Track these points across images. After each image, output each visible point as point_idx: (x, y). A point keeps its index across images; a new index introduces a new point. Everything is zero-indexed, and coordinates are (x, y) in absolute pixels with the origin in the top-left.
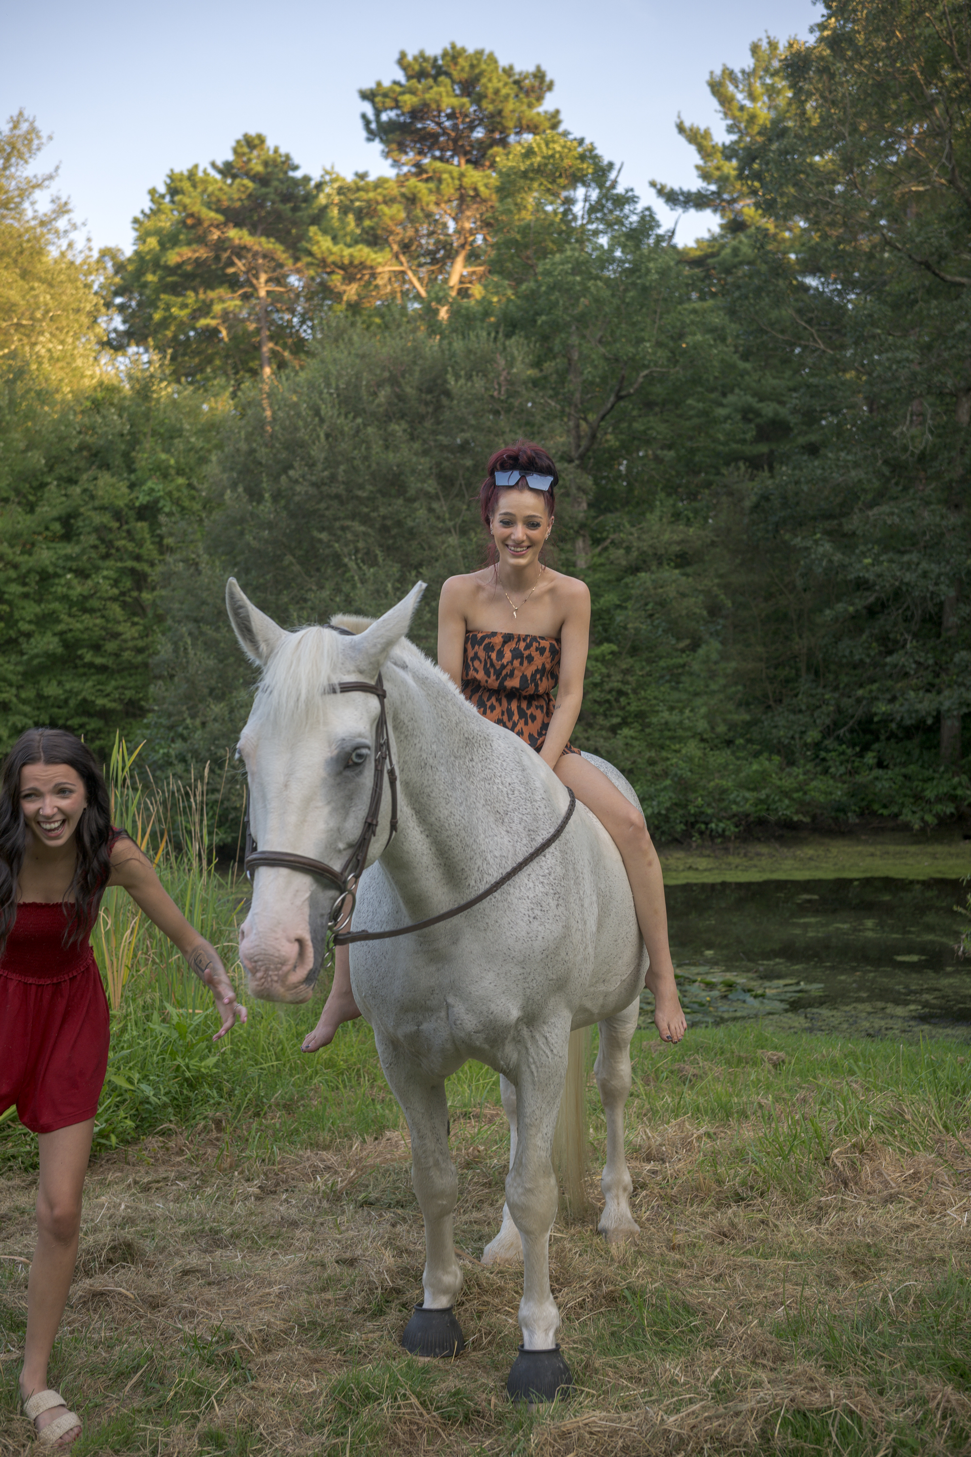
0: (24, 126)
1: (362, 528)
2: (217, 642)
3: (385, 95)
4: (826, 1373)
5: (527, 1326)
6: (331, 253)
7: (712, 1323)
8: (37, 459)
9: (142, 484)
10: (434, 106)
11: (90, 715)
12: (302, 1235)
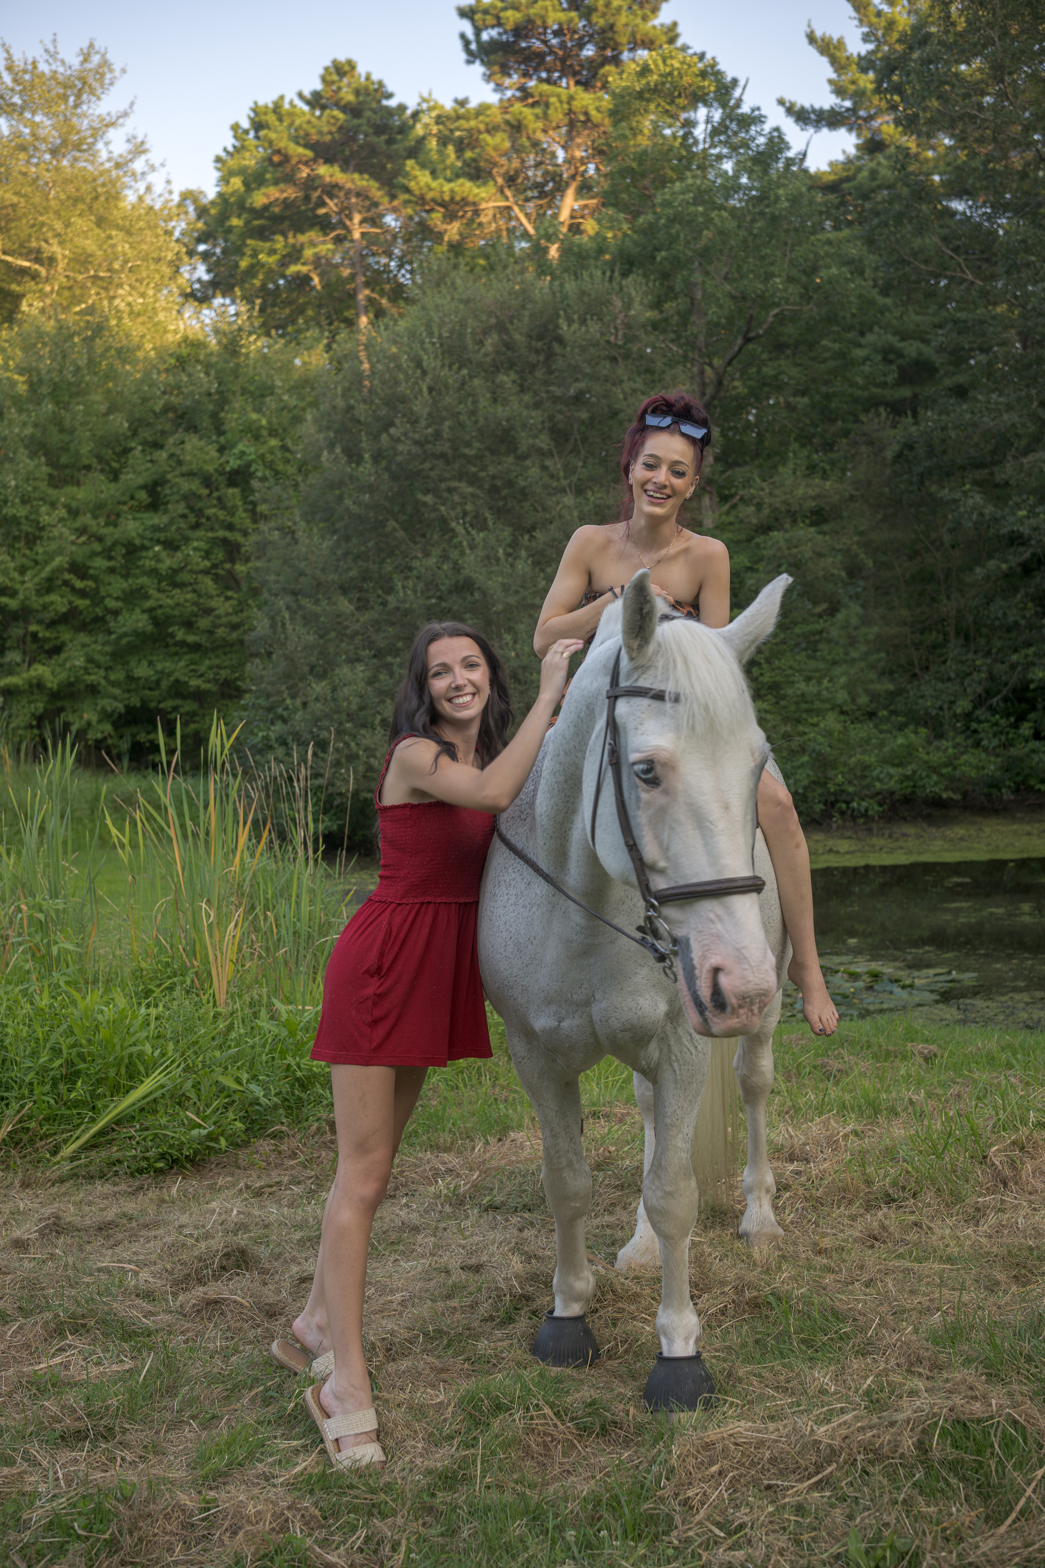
0: (96, 59)
1: (470, 490)
2: (317, 616)
3: (486, 12)
4: (987, 1382)
5: (665, 1334)
6: (431, 189)
7: (863, 1330)
8: (120, 423)
9: (233, 446)
10: (539, 22)
11: (184, 697)
12: (425, 1240)
